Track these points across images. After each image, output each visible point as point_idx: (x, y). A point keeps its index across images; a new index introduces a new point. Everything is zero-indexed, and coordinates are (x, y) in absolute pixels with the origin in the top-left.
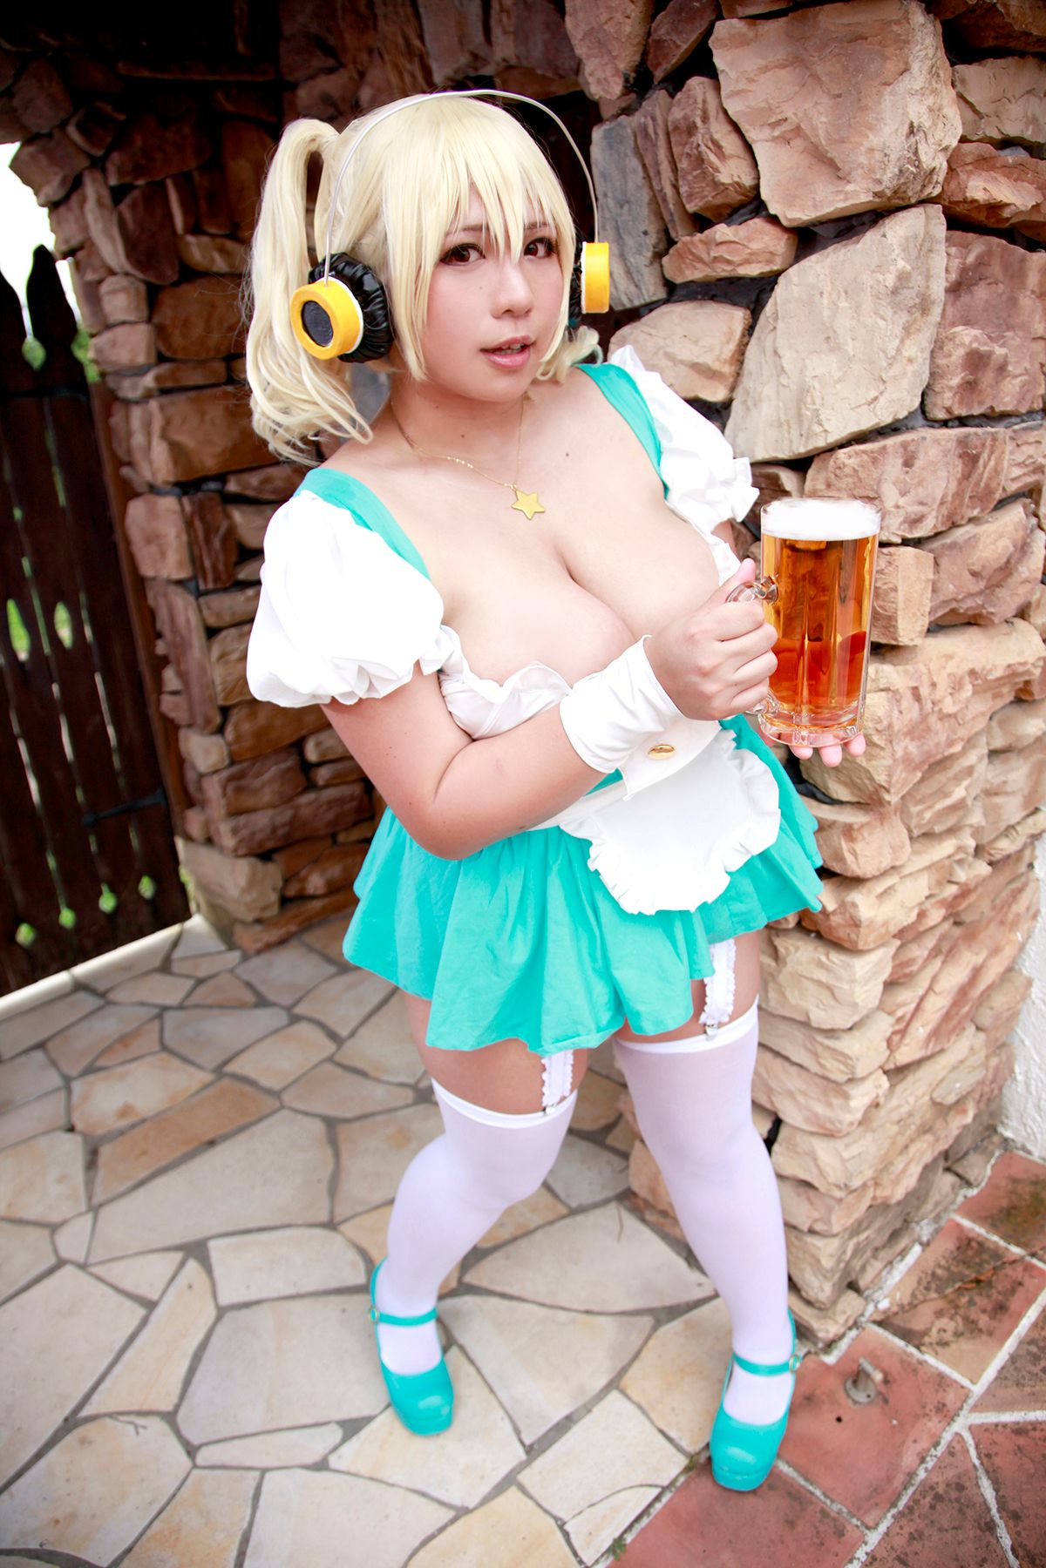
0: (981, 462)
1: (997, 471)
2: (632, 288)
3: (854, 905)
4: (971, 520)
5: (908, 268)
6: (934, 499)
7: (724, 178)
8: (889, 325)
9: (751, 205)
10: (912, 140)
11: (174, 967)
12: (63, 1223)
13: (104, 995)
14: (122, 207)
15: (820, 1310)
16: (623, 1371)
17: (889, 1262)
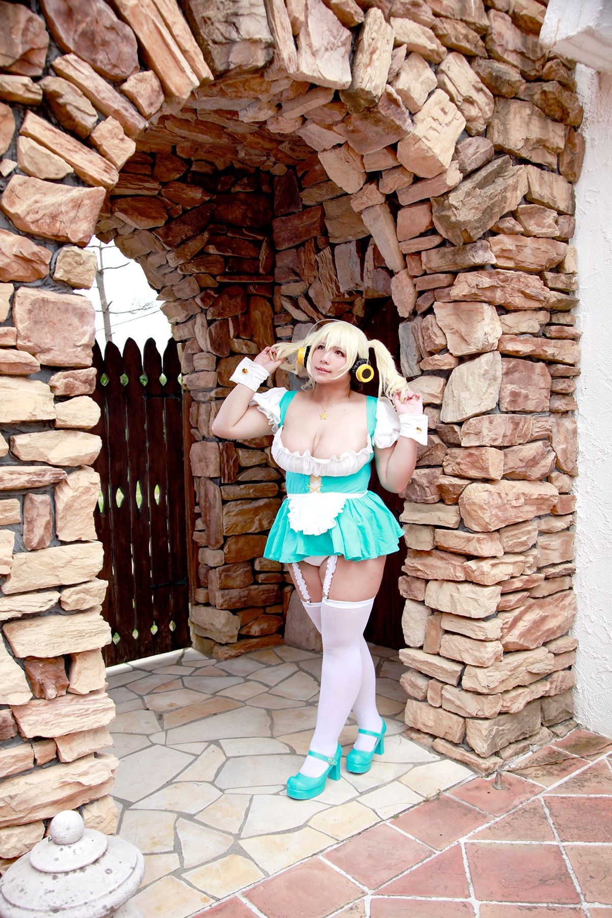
0: (521, 425)
1: (528, 429)
2: (411, 371)
3: (482, 566)
4: (520, 444)
5: (488, 368)
6: (501, 434)
7: (437, 342)
8: (484, 384)
9: (444, 350)
10: (486, 336)
11: (183, 664)
12: (152, 734)
13: (150, 672)
14: (211, 327)
15: (483, 758)
16: (400, 777)
17: (516, 754)
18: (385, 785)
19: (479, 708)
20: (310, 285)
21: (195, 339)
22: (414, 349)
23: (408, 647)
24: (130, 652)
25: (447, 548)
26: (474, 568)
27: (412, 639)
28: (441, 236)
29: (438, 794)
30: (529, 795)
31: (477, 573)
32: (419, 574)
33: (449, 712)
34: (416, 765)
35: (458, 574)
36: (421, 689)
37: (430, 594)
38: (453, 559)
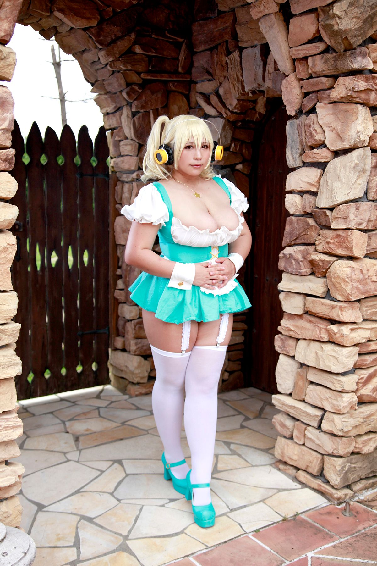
2: (294, 163)
3: (342, 330)
5: (358, 162)
6: (366, 219)
7: (317, 138)
8: (353, 176)
9: (323, 145)
10: (358, 134)
11: (102, 398)
12: (68, 452)
13: (74, 402)
14: (135, 118)
15: (336, 489)
16: (265, 499)
17: (366, 488)
18: (252, 505)
19: (335, 447)
20: (221, 84)
21: (121, 128)
22: (298, 144)
23: (280, 393)
24: (59, 386)
25: (315, 313)
26: (336, 331)
27: (283, 387)
28: (326, 43)
29: (295, 515)
30: (371, 523)
31: (338, 335)
32: (291, 333)
33: (311, 449)
34: (279, 490)
35: (322, 336)
36: (288, 429)
37: (300, 351)
38: (319, 323)
